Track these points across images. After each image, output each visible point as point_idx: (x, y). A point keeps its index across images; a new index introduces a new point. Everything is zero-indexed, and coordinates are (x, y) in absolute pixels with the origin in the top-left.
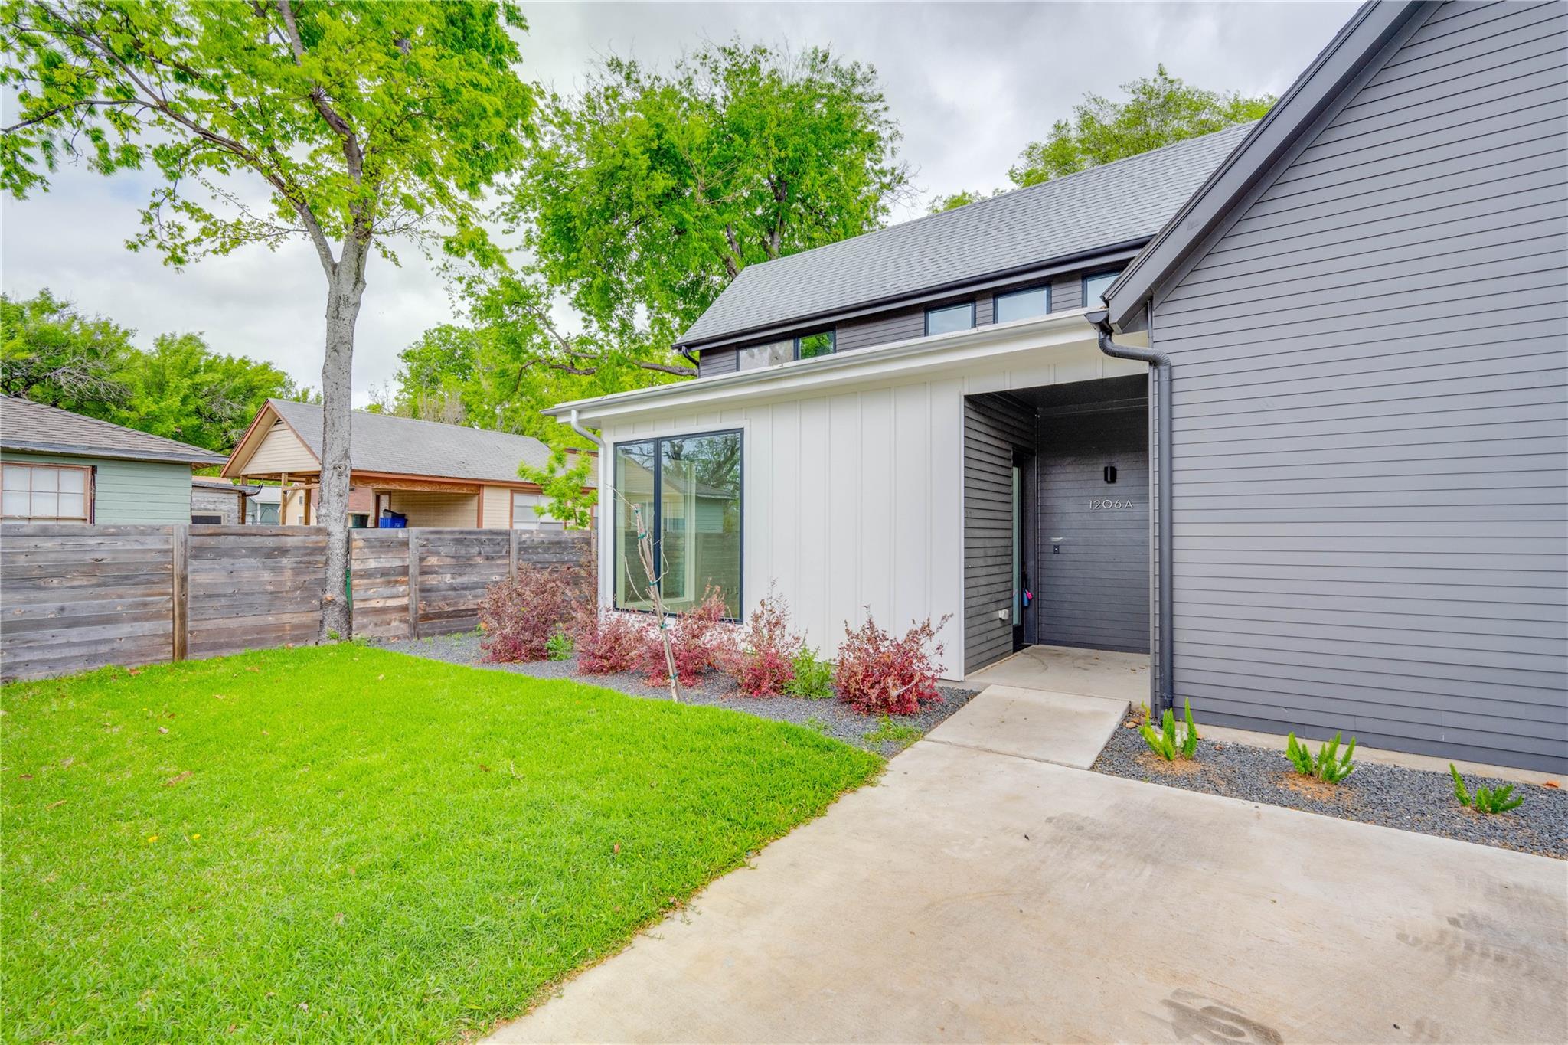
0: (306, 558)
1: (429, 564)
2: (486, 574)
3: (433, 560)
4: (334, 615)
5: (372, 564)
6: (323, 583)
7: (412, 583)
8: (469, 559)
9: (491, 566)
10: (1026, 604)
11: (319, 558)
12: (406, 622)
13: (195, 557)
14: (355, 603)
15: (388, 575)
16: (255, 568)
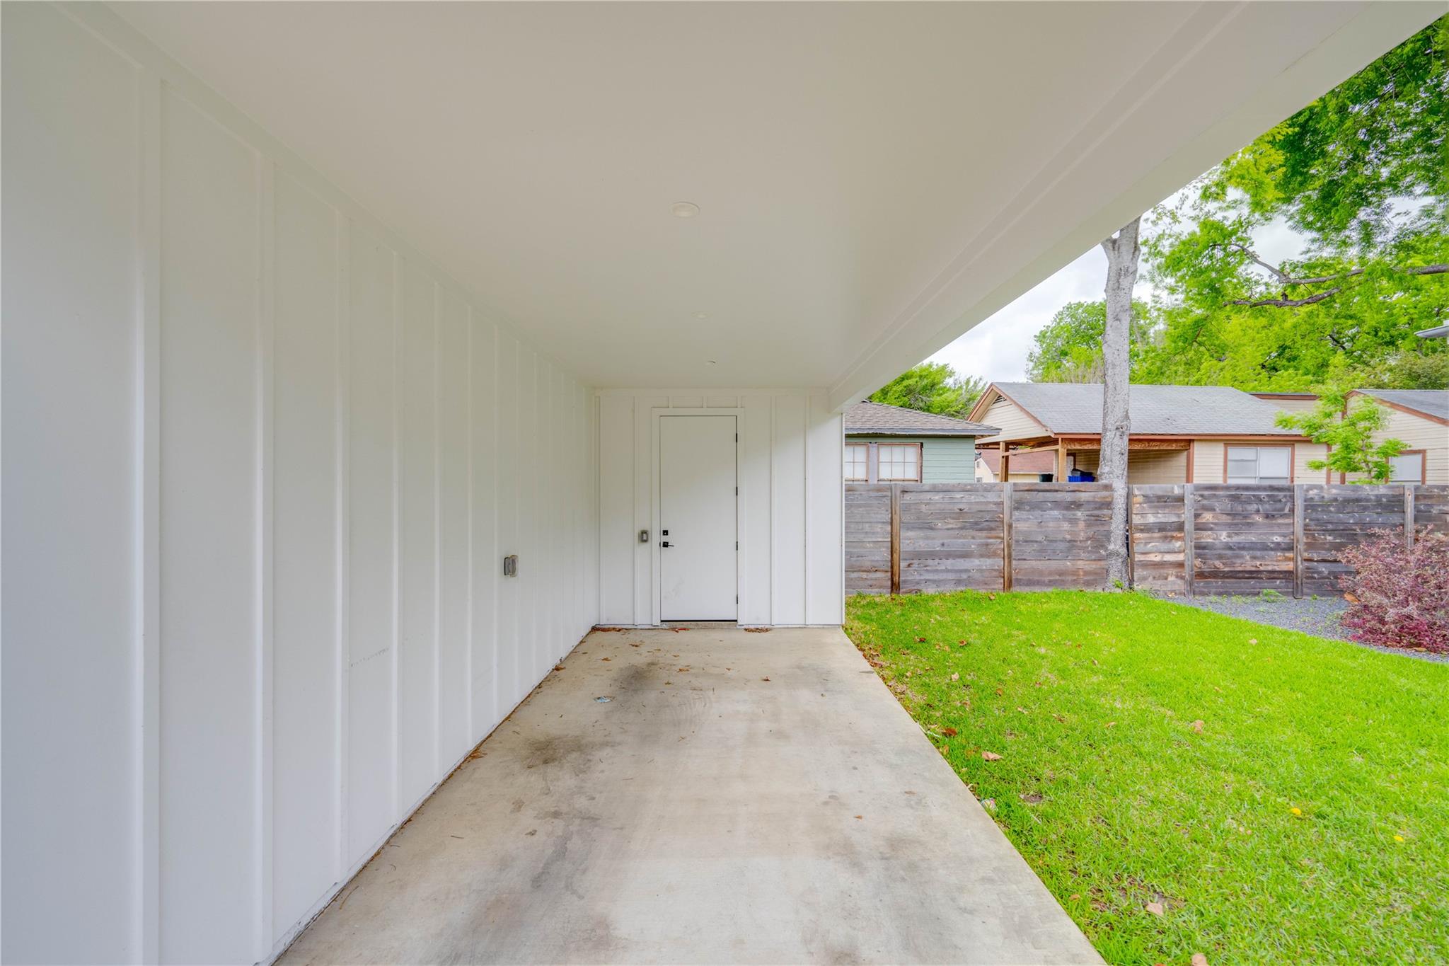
0: (1096, 512)
1: (1204, 521)
2: (1265, 534)
3: (1208, 517)
4: (1116, 565)
5: (1151, 519)
6: (1108, 536)
7: (1188, 539)
8: (1245, 517)
9: (1271, 526)
11: (1105, 512)
12: (1182, 578)
14: (1136, 555)
15: (1165, 530)
16: (1057, 519)
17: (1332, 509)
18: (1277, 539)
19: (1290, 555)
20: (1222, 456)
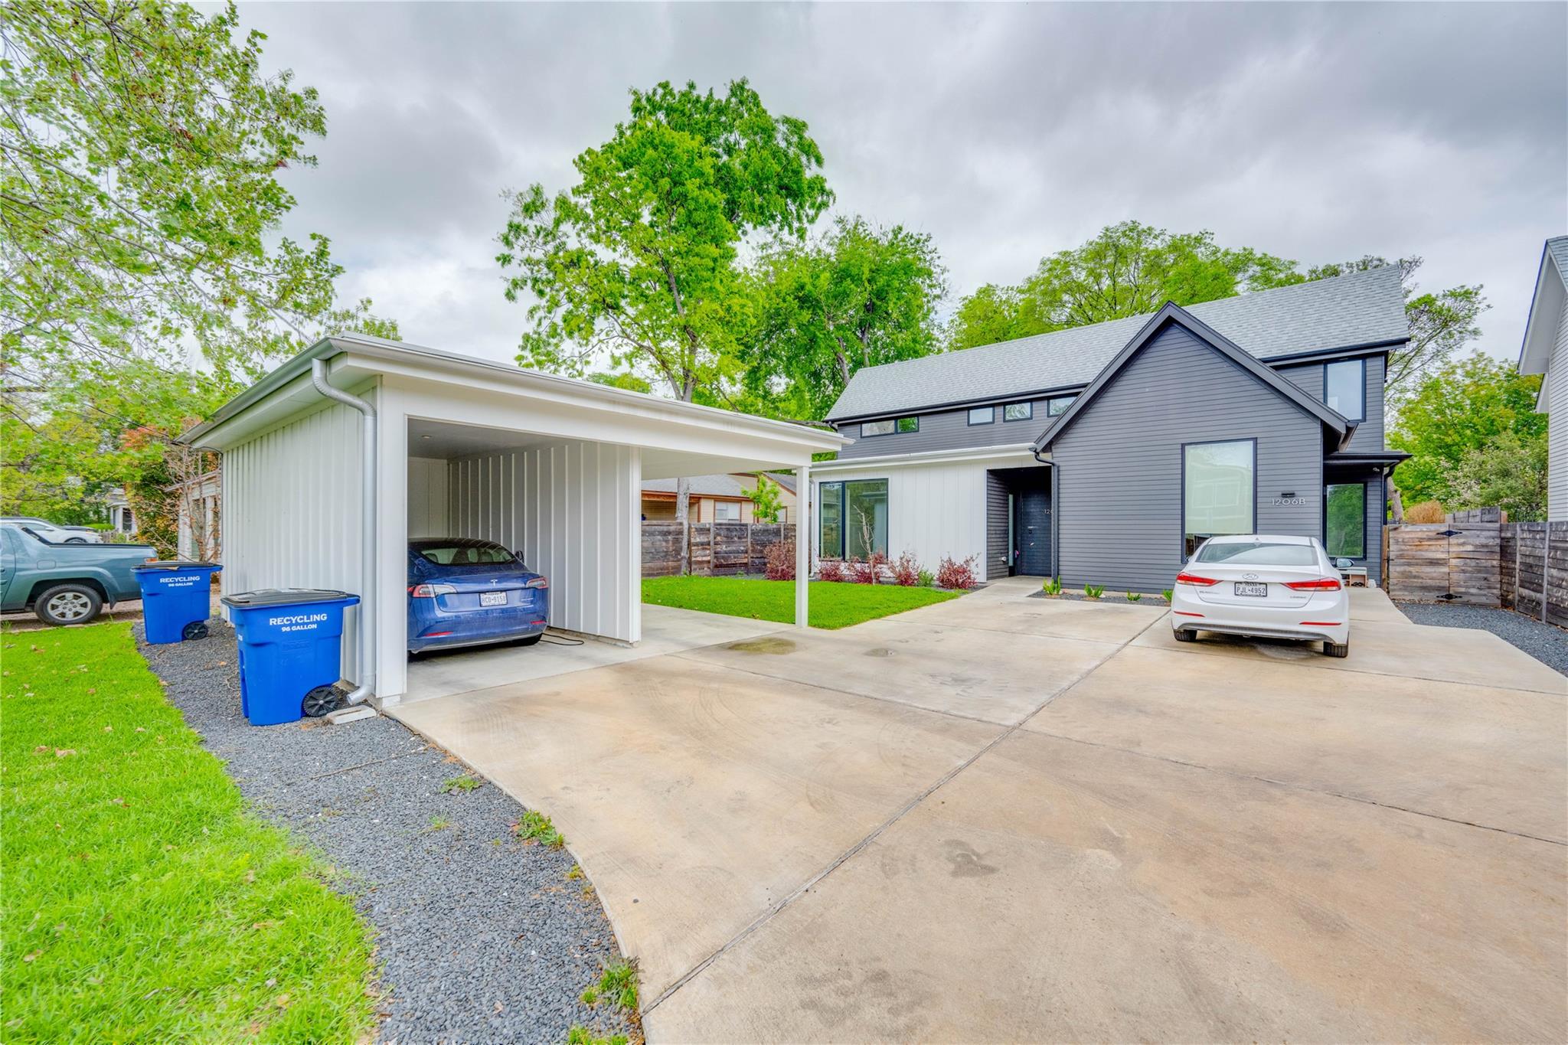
0: (677, 536)
1: (717, 540)
2: (738, 546)
3: (719, 538)
4: (684, 563)
5: (698, 540)
6: (681, 549)
7: (711, 549)
8: (732, 538)
9: (740, 542)
10: (1016, 556)
11: (680, 536)
12: (709, 568)
14: (692, 558)
15: (704, 545)
16: (660, 540)
17: (760, 534)
18: (742, 548)
19: (746, 555)
20: (713, 506)
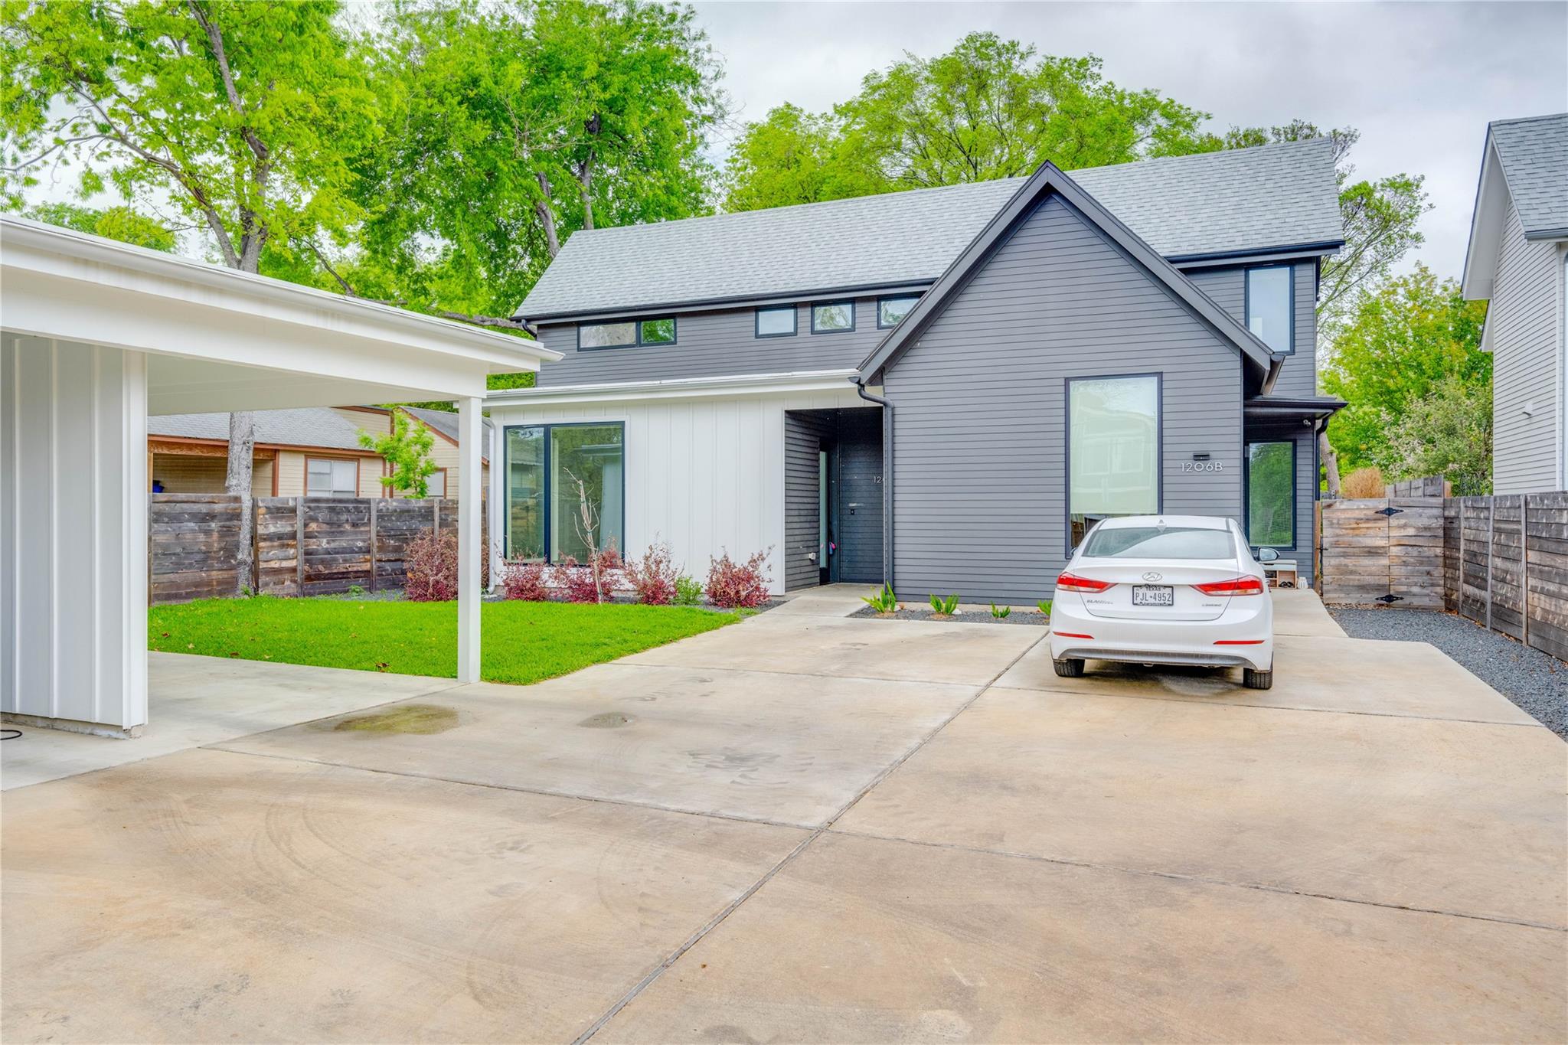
0: (228, 523)
1: (311, 530)
2: (352, 540)
3: (313, 526)
4: (244, 573)
5: (272, 529)
6: (237, 546)
7: (299, 546)
8: (339, 526)
9: (356, 533)
10: (831, 553)
11: (235, 522)
12: (295, 582)
13: (156, 521)
14: (261, 563)
15: (284, 540)
16: (193, 531)
17: (394, 518)
18: (360, 544)
19: (368, 557)
20: (303, 468)
